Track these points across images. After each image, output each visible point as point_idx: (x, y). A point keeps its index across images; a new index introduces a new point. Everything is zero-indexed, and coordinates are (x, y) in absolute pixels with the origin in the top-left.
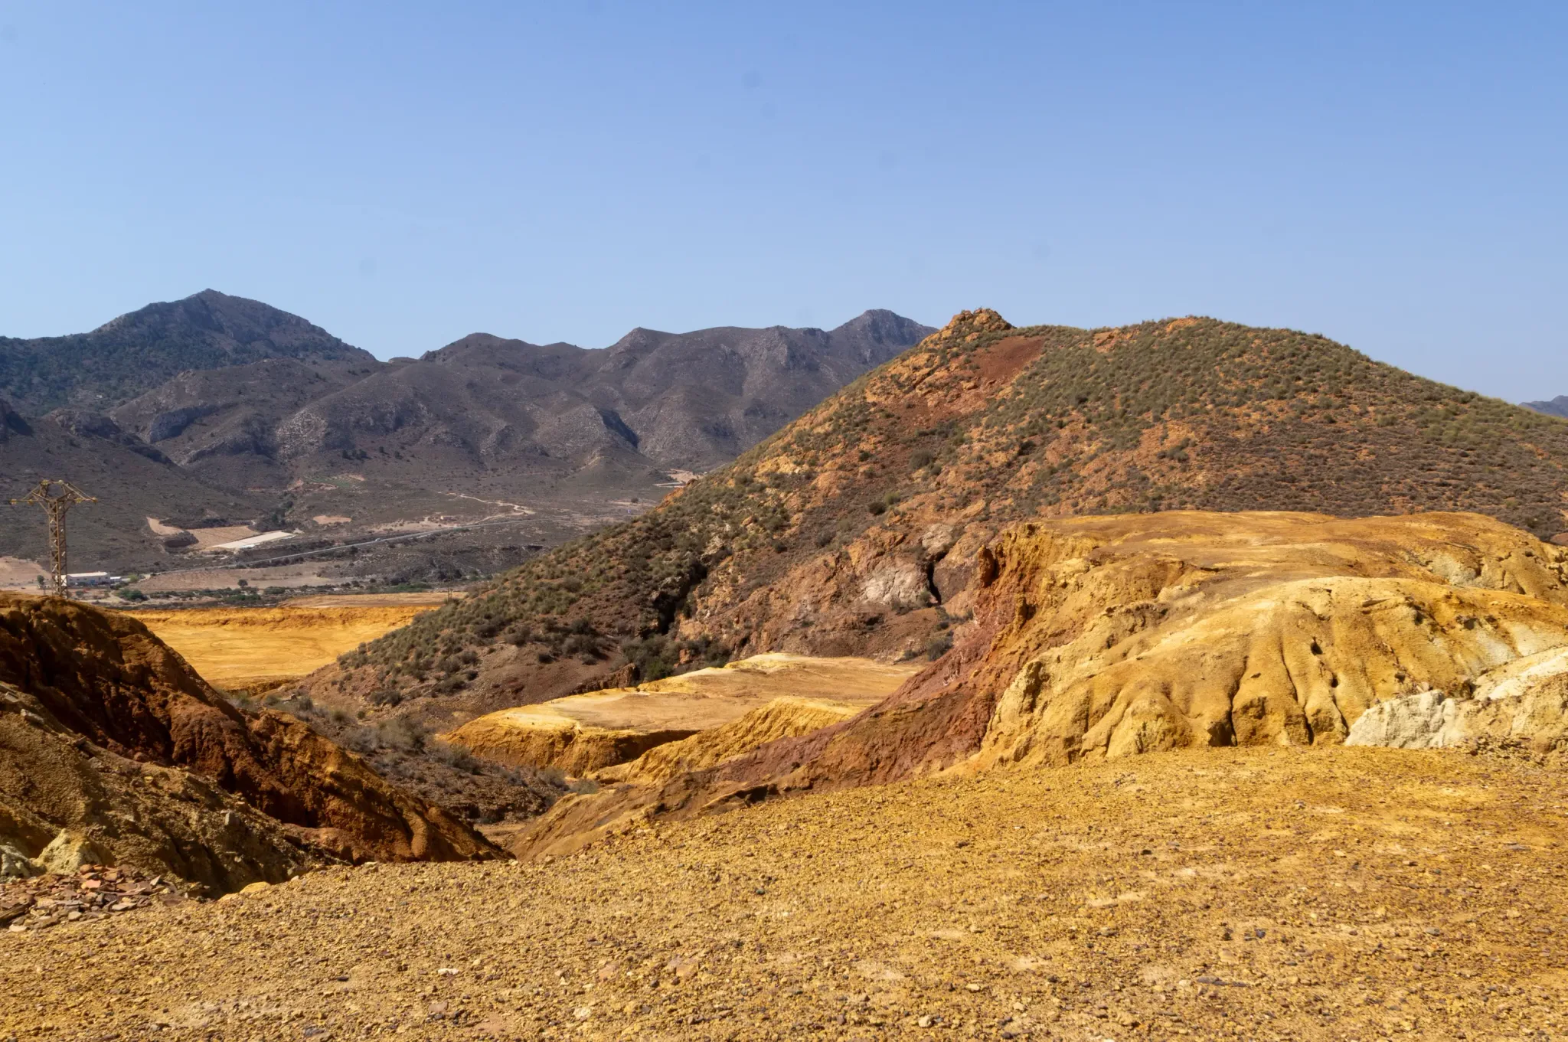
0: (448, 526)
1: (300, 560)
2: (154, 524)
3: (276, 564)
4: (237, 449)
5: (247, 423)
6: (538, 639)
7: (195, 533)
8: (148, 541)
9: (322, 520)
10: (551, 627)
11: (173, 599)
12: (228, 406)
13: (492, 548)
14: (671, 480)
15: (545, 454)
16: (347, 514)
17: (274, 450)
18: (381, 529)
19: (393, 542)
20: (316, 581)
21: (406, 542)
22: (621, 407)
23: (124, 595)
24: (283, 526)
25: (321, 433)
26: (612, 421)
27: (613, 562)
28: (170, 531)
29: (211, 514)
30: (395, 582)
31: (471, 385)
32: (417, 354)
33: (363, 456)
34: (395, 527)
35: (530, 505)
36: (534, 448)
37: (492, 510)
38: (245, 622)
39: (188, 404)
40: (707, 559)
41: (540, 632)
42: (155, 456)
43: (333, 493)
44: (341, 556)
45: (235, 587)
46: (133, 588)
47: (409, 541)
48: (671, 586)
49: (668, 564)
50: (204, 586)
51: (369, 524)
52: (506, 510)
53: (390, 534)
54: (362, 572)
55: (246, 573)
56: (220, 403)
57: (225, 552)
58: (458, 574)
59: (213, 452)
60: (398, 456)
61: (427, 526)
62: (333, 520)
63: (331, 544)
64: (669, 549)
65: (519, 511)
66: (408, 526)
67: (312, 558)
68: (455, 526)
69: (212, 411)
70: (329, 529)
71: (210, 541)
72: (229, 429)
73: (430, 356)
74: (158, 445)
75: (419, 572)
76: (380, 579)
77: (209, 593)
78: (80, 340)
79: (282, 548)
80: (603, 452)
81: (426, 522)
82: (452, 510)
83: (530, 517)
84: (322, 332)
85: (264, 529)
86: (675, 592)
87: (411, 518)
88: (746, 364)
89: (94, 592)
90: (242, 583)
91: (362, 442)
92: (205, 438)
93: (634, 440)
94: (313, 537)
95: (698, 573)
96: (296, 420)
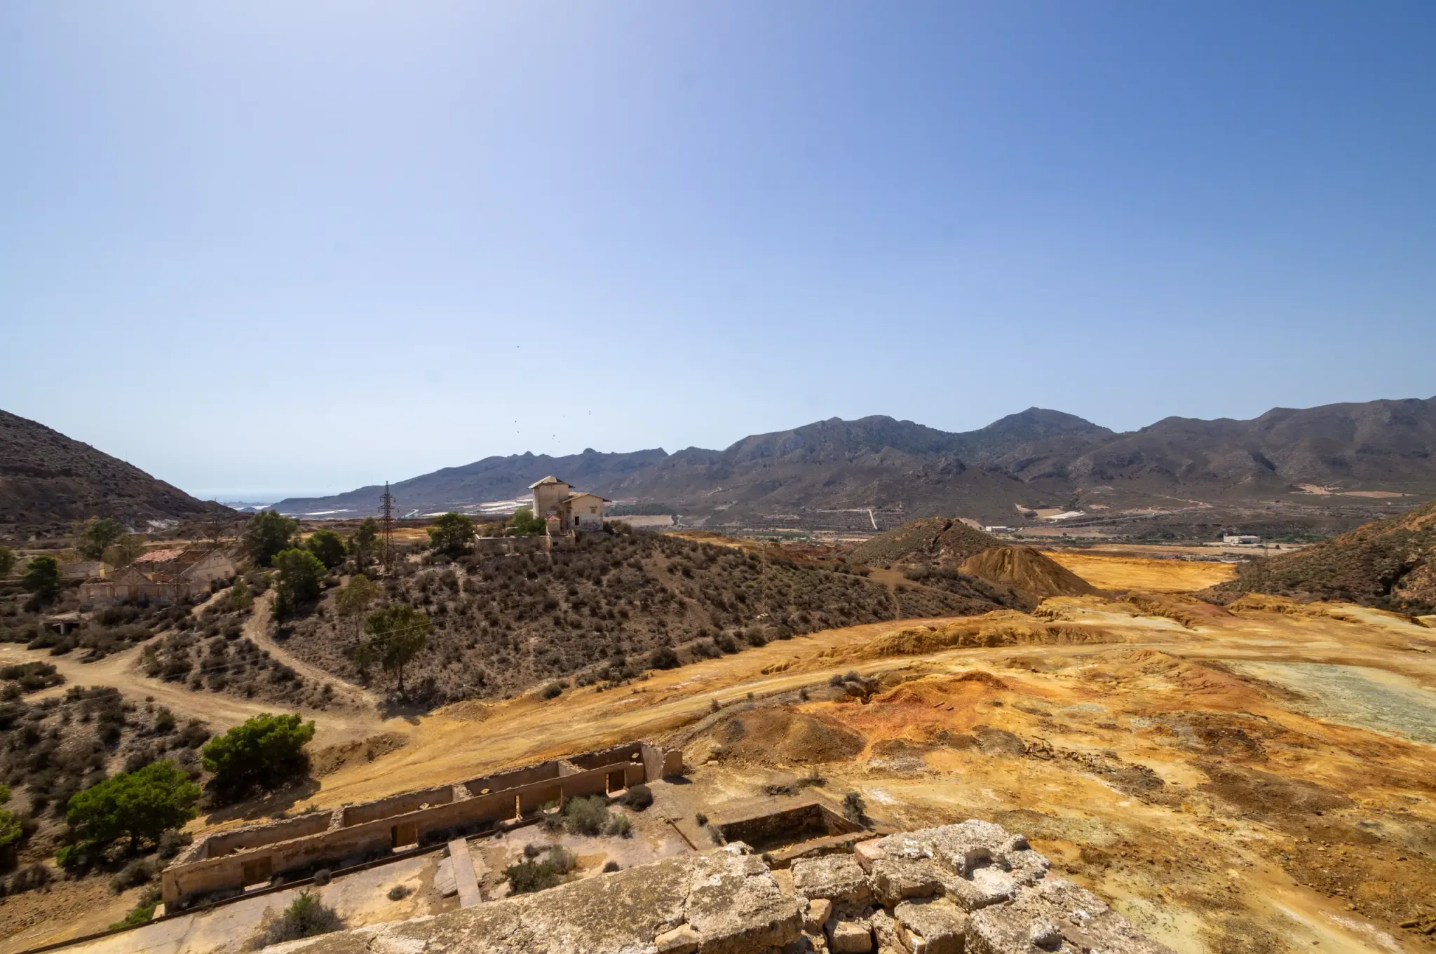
0: (1163, 512)
1: (1088, 525)
2: (1018, 507)
3: (1077, 526)
4: (1050, 475)
5: (1054, 465)
6: (1319, 591)
7: (1037, 511)
8: (1018, 514)
9: (1093, 507)
10: (1324, 586)
11: (1034, 540)
12: (1046, 457)
13: (1191, 524)
14: (1302, 490)
15: (1215, 476)
16: (1106, 504)
17: (1068, 475)
18: (1127, 512)
19: (1134, 520)
20: (1099, 536)
21: (1141, 519)
22: (1264, 451)
23: (1015, 536)
24: (1077, 510)
25: (1090, 467)
26: (1258, 458)
27: (1353, 561)
28: (1026, 510)
29: (1042, 503)
30: (1140, 538)
31: (1170, 443)
32: (1136, 429)
33: (1111, 478)
34: (1134, 511)
35: (1210, 503)
36: (1209, 474)
37: (1187, 504)
38: (1135, 563)
39: (1029, 457)
40: (1408, 563)
41: (1319, 587)
42: (1016, 479)
43: (1098, 495)
44: (1107, 524)
45: (1061, 535)
46: (1018, 533)
47: (1144, 519)
48: (1389, 574)
49: (1385, 565)
50: (1047, 534)
51: (1119, 510)
52: (1196, 505)
53: (1131, 515)
54: (1121, 532)
55: (1064, 529)
56: (1042, 456)
57: (1051, 520)
58: (1173, 536)
59: (1039, 477)
60: (1130, 478)
61: (1151, 512)
62: (1099, 507)
63: (1102, 518)
64: (1384, 558)
65: (1203, 506)
66: (1140, 512)
67: (1093, 524)
68: (1167, 512)
69: (1039, 459)
70: (1098, 511)
71: (1043, 514)
72: (1047, 467)
73: (1144, 430)
74: (1016, 474)
75: (1152, 534)
76: (1131, 536)
77: (1050, 537)
78: (980, 432)
79: (1079, 520)
80: (1253, 475)
81: (1150, 510)
82: (1164, 504)
83: (1210, 509)
84: (1086, 421)
85: (1066, 510)
86: (1390, 577)
87: (1141, 507)
88: (1357, 424)
89: (1002, 534)
90: (1064, 534)
91: (1111, 472)
92: (1034, 471)
93: (1273, 468)
94: (1093, 515)
95: (1405, 569)
96: (1079, 461)
